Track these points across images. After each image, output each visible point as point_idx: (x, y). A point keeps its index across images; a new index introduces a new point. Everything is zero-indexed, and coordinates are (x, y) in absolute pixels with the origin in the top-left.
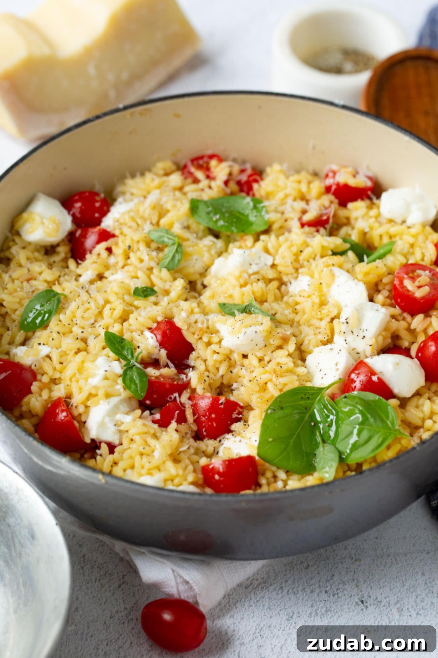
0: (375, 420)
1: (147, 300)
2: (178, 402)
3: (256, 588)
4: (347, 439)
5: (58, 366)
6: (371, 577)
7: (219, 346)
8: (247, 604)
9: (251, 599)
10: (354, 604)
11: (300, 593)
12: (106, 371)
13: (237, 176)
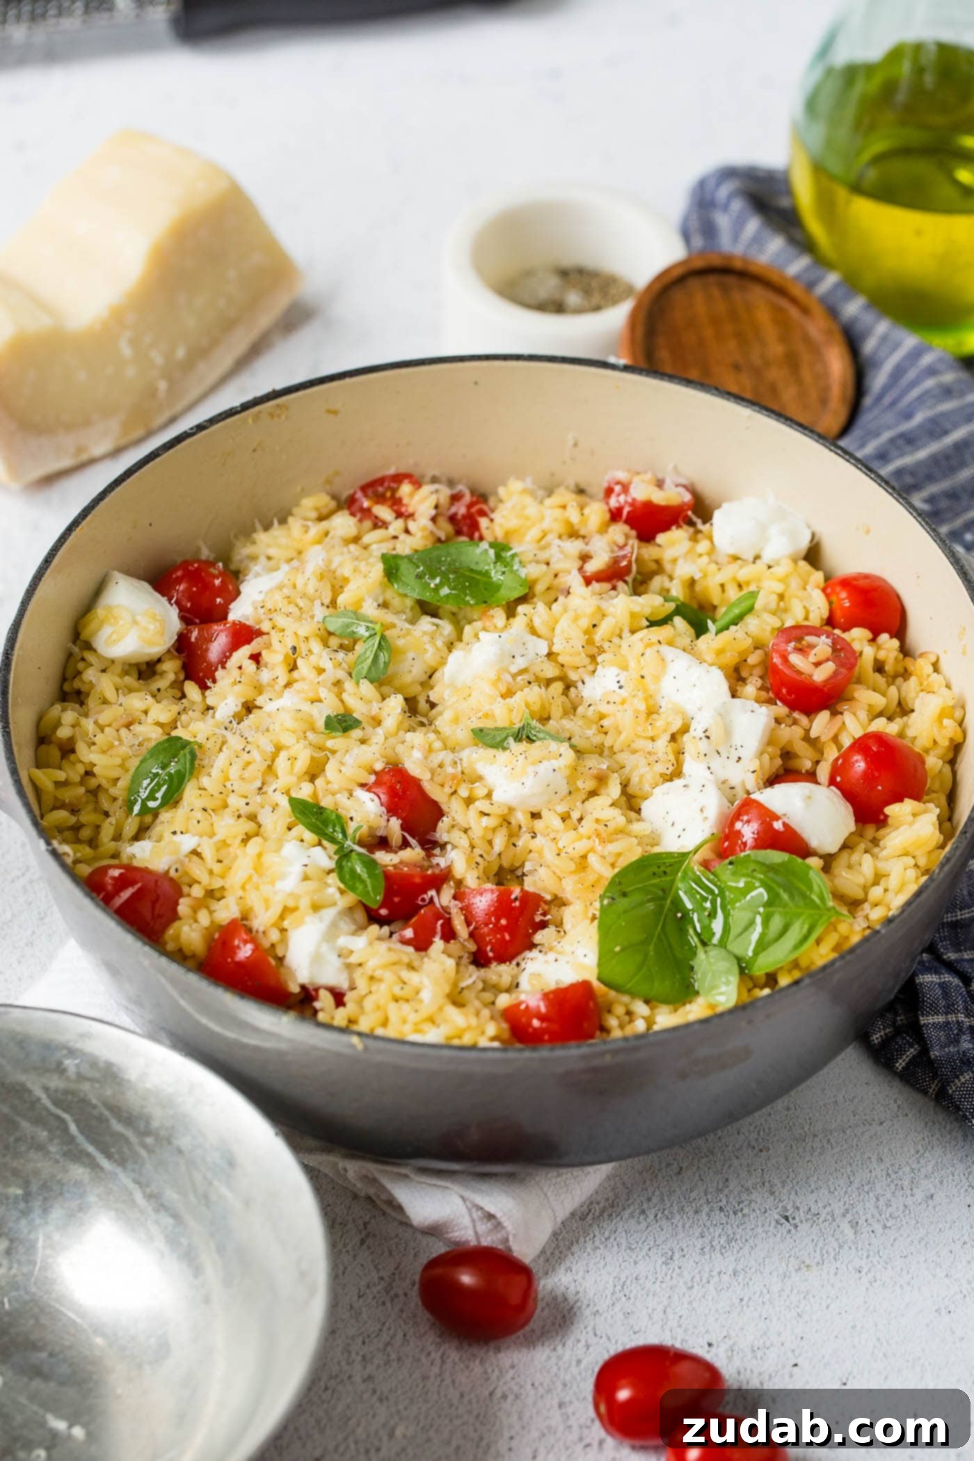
0: (792, 896)
1: (349, 737)
2: (438, 905)
3: (598, 1217)
4: (743, 936)
5: (217, 868)
6: (792, 1175)
7: (488, 802)
8: (589, 1246)
9: (594, 1236)
10: (773, 1223)
11: (678, 1217)
12: (306, 865)
13: (449, 509)
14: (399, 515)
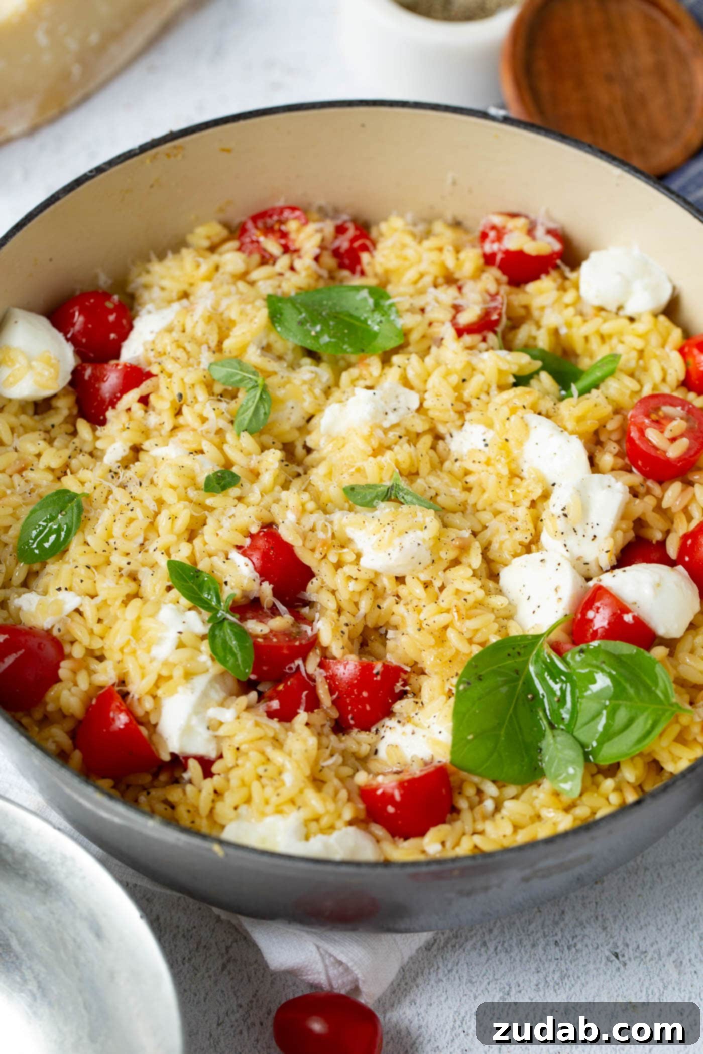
0: (637, 692)
1: (227, 495)
2: (304, 674)
3: (443, 948)
4: (592, 724)
5: (98, 629)
6: (623, 910)
7: (356, 567)
8: (433, 977)
9: (438, 968)
10: (604, 960)
11: (516, 950)
12: (180, 633)
13: (333, 242)
14: (286, 249)
